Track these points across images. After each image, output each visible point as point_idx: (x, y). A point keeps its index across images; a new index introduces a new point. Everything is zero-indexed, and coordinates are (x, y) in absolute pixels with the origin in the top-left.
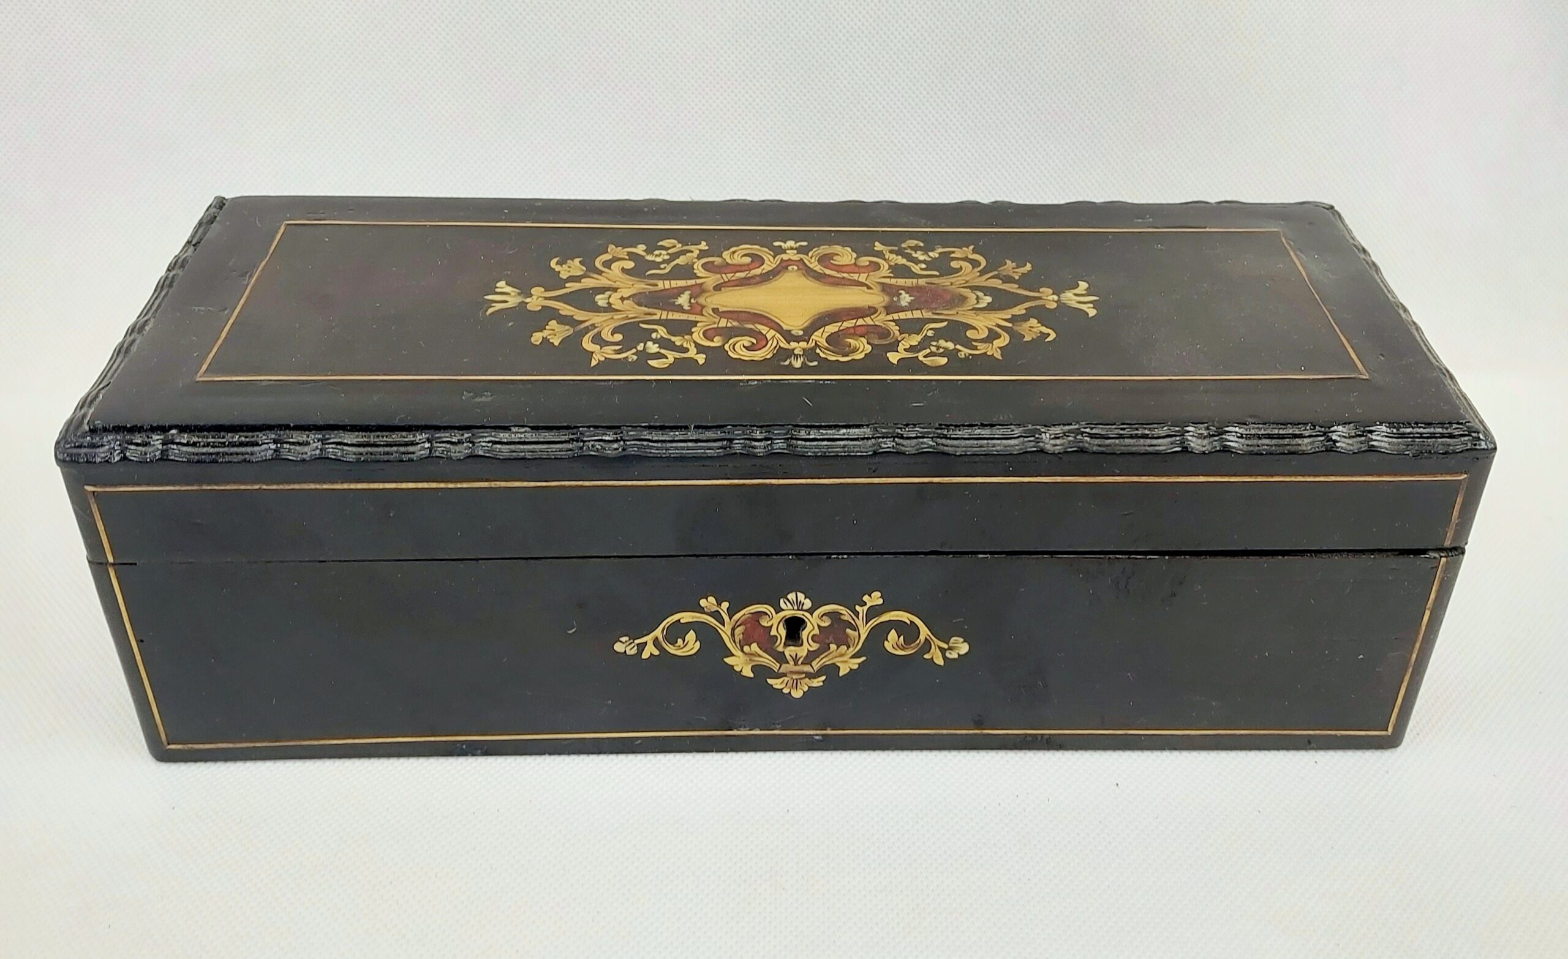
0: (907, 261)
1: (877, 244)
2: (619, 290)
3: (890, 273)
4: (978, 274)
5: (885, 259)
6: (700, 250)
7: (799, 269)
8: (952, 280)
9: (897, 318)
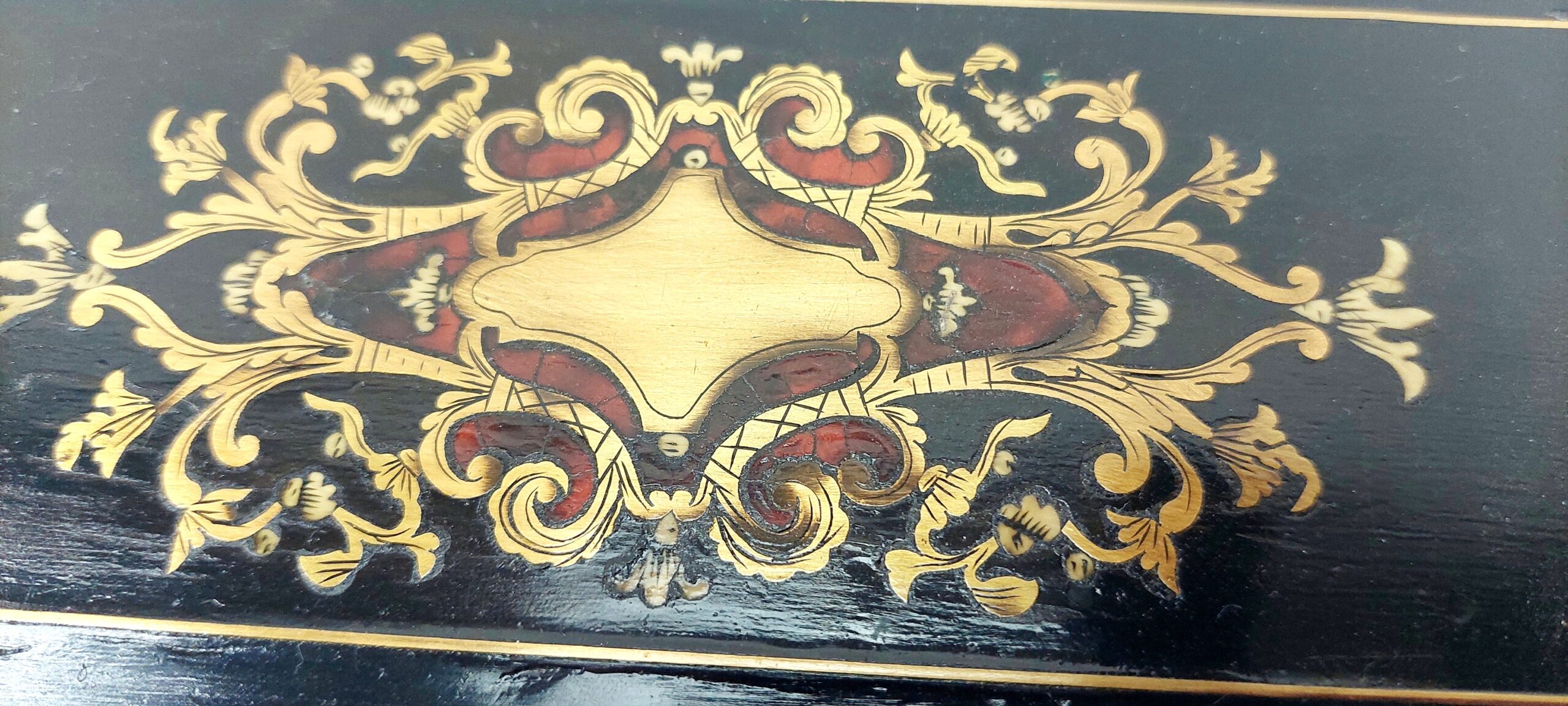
0: (975, 136)
1: (906, 59)
2: (282, 246)
3: (923, 187)
4: (1141, 197)
5: (919, 127)
6: (493, 80)
7: (709, 164)
8: (1077, 226)
9: (923, 389)
